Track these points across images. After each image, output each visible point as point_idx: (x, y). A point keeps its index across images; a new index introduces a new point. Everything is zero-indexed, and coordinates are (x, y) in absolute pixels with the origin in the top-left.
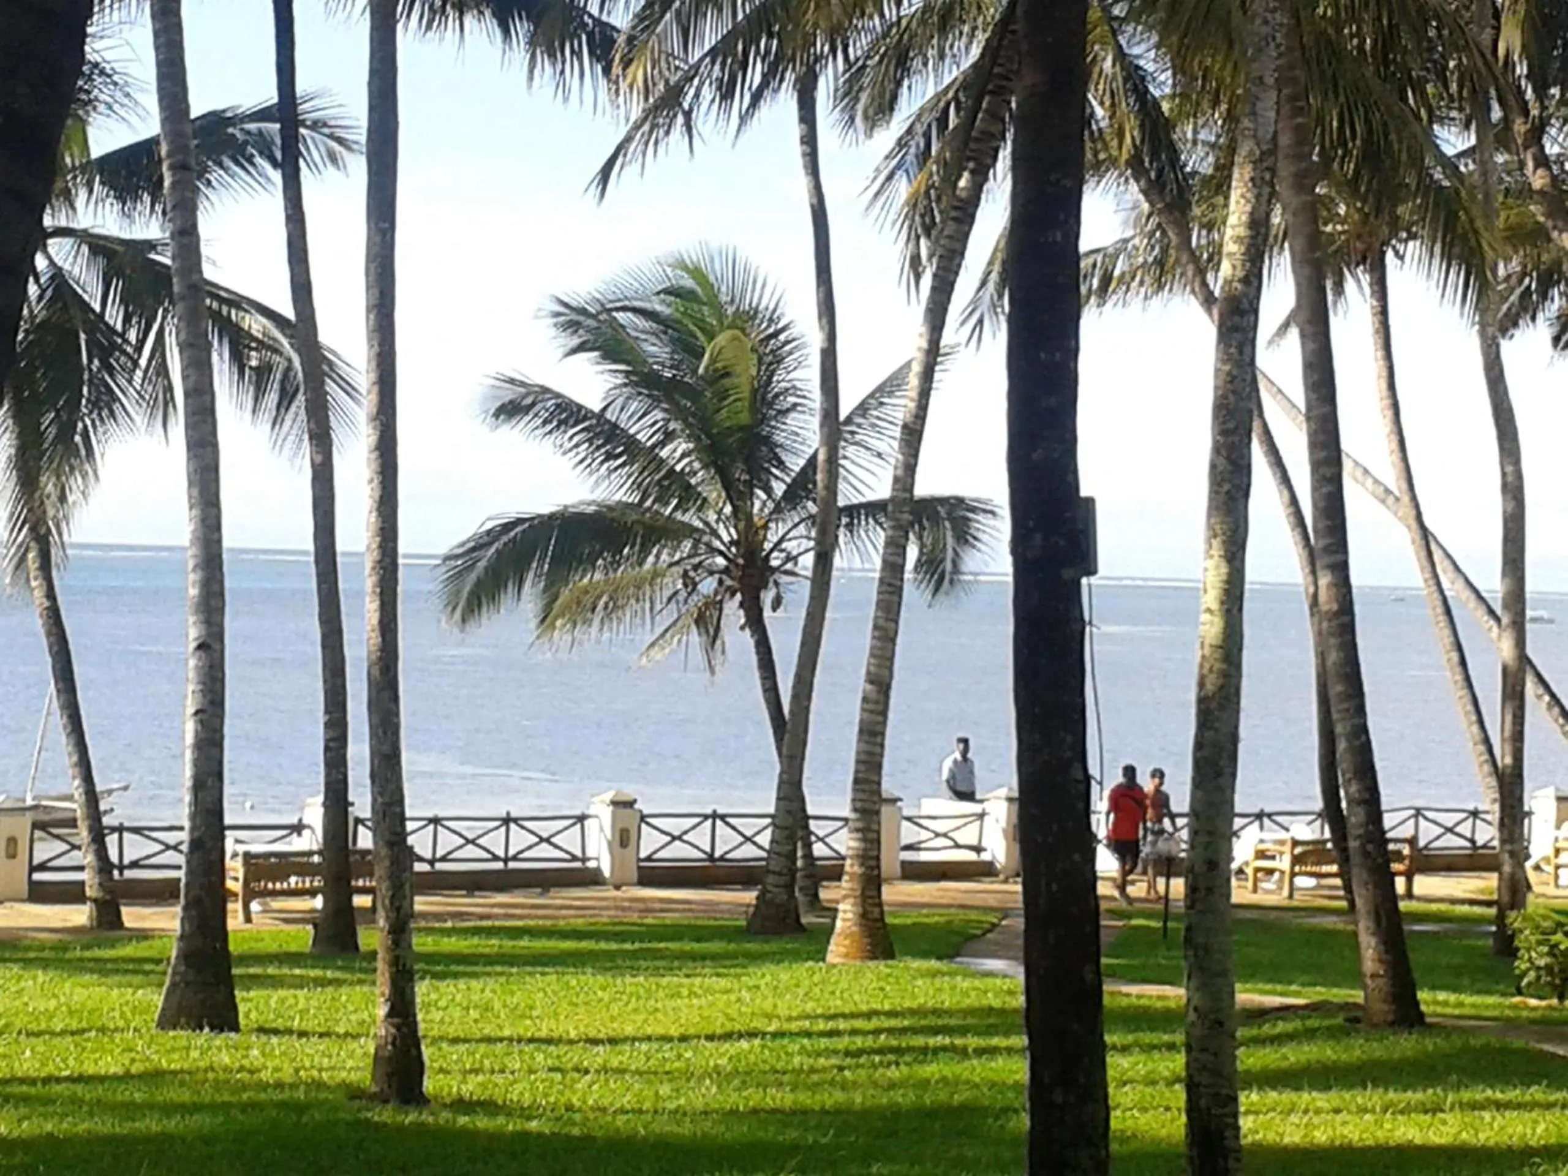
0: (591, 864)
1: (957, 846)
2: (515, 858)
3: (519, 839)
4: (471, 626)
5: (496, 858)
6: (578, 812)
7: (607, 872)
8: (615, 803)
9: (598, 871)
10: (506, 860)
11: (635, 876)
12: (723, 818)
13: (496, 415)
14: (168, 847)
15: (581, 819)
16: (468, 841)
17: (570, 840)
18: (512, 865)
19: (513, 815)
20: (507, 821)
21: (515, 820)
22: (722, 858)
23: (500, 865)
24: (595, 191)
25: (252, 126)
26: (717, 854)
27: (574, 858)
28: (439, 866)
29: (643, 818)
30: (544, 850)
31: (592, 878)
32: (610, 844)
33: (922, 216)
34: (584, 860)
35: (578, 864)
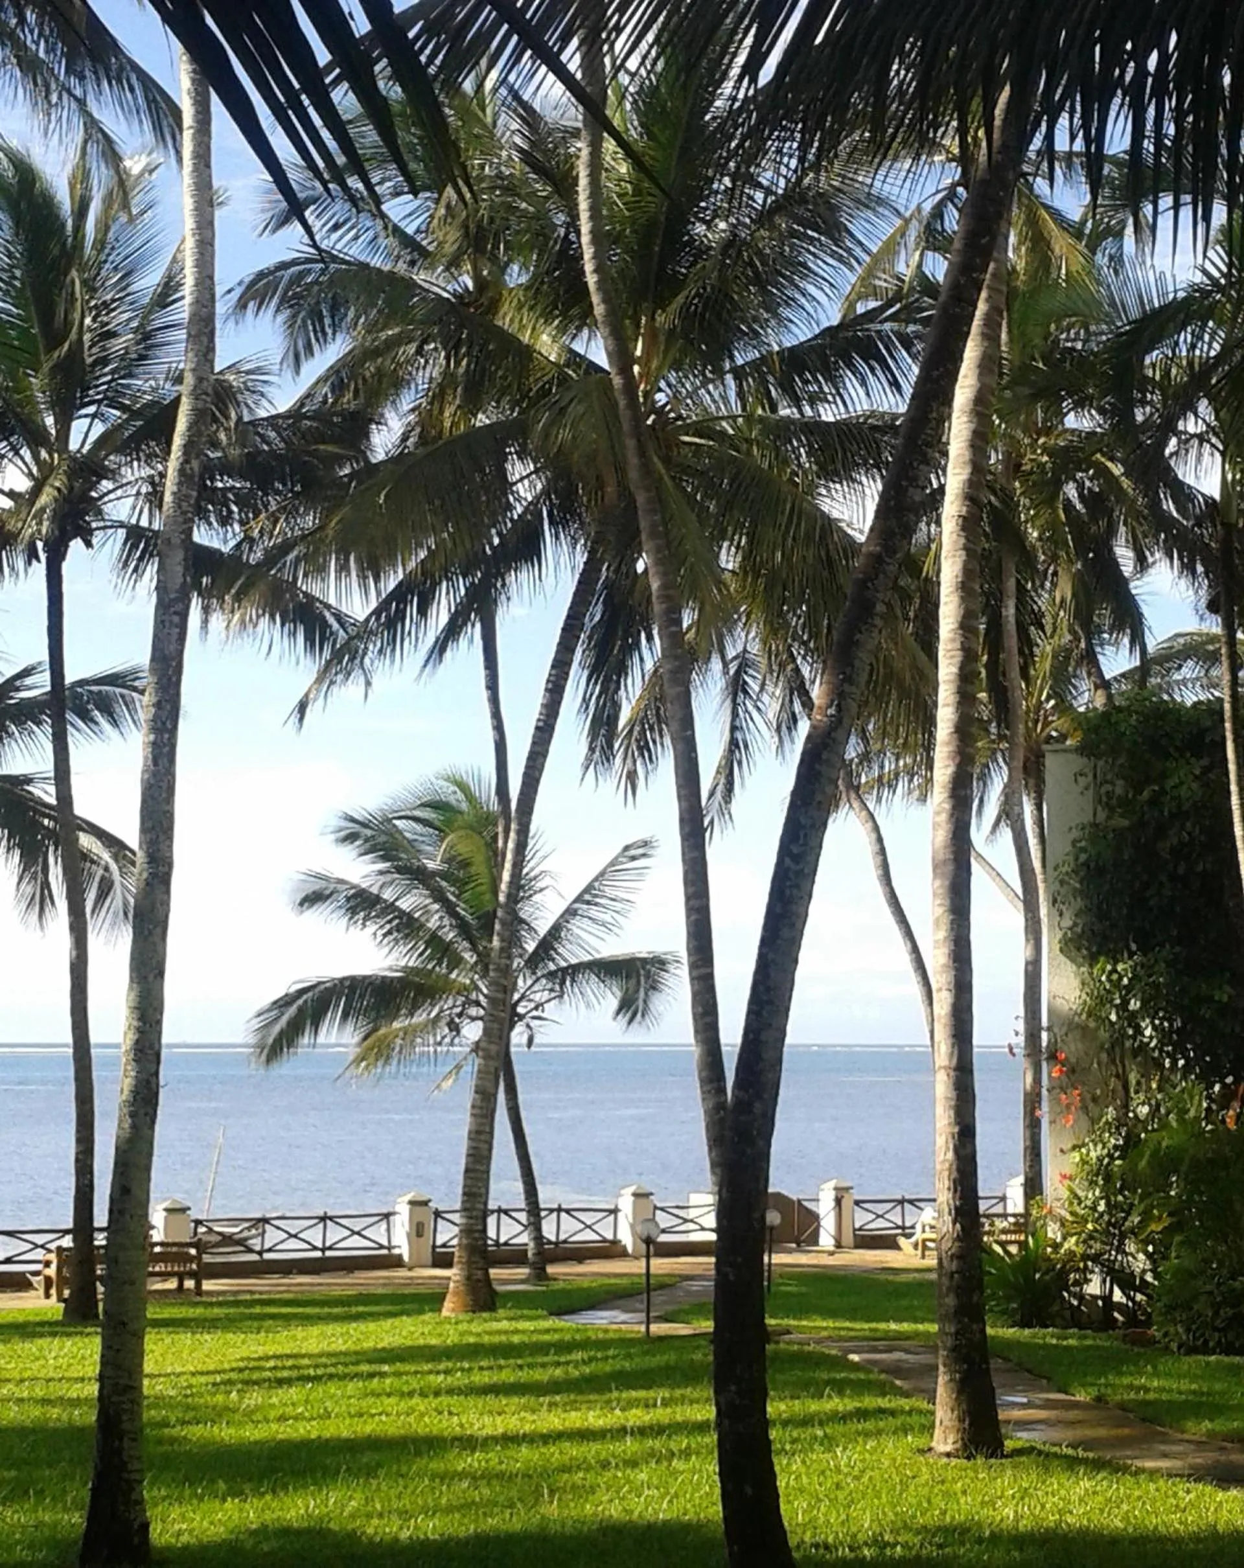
0: (396, 1251)
1: (703, 1229)
2: (330, 1248)
3: (335, 1234)
4: (275, 1065)
5: (315, 1248)
6: (385, 1211)
7: (406, 1258)
8: (412, 1203)
9: (400, 1256)
10: (323, 1250)
11: (429, 1261)
12: (506, 1212)
13: (301, 904)
14: (37, 1246)
15: (387, 1216)
16: (291, 1236)
17: (378, 1234)
18: (328, 1253)
19: (330, 1214)
20: (324, 1219)
21: (331, 1218)
22: (506, 1244)
23: (318, 1254)
24: (295, 719)
25: (95, 688)
26: (502, 1240)
27: (381, 1247)
28: (267, 1256)
29: (438, 1214)
30: (356, 1241)
31: (396, 1262)
32: (409, 1235)
33: (638, 741)
34: (389, 1248)
35: (385, 1252)
